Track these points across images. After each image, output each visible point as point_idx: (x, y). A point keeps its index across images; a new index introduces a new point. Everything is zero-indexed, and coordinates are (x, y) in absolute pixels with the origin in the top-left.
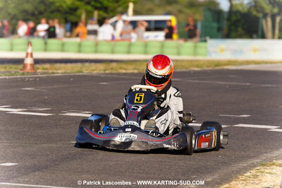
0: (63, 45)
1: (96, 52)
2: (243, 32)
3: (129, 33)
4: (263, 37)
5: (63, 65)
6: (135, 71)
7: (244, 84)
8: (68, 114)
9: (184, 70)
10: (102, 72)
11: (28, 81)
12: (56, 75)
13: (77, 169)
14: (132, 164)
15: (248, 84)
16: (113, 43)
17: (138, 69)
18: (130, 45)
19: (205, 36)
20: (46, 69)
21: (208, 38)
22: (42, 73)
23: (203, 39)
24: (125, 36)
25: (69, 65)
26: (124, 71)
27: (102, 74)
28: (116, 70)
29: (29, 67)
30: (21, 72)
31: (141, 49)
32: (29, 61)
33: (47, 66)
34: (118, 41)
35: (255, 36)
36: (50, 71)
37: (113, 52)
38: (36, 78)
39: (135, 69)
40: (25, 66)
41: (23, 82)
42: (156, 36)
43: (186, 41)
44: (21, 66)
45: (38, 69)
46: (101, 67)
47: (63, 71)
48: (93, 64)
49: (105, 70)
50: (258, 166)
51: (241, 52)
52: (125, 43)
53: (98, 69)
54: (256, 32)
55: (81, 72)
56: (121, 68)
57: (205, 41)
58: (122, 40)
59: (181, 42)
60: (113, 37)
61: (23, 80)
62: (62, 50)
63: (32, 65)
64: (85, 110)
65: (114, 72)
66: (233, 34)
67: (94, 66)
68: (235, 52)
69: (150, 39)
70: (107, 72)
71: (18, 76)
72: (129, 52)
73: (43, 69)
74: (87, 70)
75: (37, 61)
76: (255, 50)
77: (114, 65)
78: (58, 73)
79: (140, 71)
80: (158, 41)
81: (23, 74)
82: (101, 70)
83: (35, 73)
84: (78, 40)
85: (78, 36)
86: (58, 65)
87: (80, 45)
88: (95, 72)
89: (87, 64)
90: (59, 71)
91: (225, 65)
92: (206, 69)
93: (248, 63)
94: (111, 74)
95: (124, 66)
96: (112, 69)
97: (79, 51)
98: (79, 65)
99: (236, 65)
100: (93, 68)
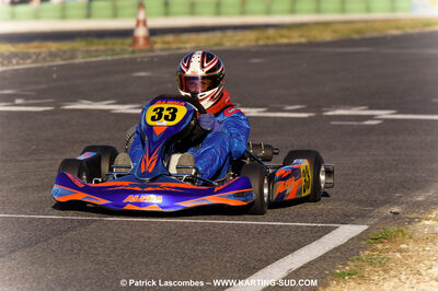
0: (192, 5)
1: (243, 13)
5: (193, 36)
6: (303, 40)
9: (376, 34)
10: (253, 43)
11: (142, 62)
12: (182, 51)
17: (307, 37)
20: (168, 43)
22: (161, 50)
26: (285, 41)
27: (253, 47)
28: (274, 39)
29: (141, 42)
30: (130, 49)
31: (311, 6)
32: (141, 32)
33: (170, 38)
36: (174, 46)
37: (268, 12)
38: (152, 57)
39: (301, 36)
40: (135, 40)
41: (134, 64)
44: (129, 41)
45: (155, 43)
46: (250, 36)
47: (192, 45)
48: (239, 32)
53: (246, 40)
55: (221, 45)
56: (282, 36)
61: (133, 61)
62: (192, 13)
63: (147, 39)
65: (270, 42)
67: (239, 35)
70: (261, 43)
71: (126, 56)
72: (292, 11)
73: (164, 43)
74: (230, 41)
75: (154, 32)
77: (271, 32)
78: (185, 48)
79: (310, 39)
81: (133, 52)
82: (250, 41)
83: (152, 50)
86: (185, 37)
87: (218, 5)
88: (242, 45)
89: (230, 33)
90: (188, 46)
92: (409, 31)
94: (266, 46)
95: (285, 32)
96: (268, 38)
98: (218, 35)
100: (239, 38)
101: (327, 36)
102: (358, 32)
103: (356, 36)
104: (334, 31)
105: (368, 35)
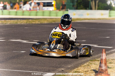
0: (9, 12)
1: (23, 15)
2: (83, 7)
3: (36, 7)
4: (91, 9)
5: (9, 20)
6: (39, 23)
7: (83, 28)
8: (12, 40)
10: (26, 23)
13: (16, 62)
14: (38, 60)
15: (85, 28)
16: (30, 11)
17: (40, 22)
18: (37, 12)
19: (68, 8)
21: (69, 9)
22: (1, 24)
23: (67, 10)
24: (35, 9)
25: (12, 21)
26: (34, 23)
27: (26, 24)
28: (31, 22)
31: (41, 14)
33: (3, 21)
34: (32, 10)
35: (88, 8)
36: (4, 23)
37: (30, 15)
39: (39, 22)
42: (47, 9)
43: (60, 10)
46: (25, 21)
47: (9, 23)
48: (22, 20)
49: (27, 22)
50: (89, 61)
51: (82, 15)
52: (35, 12)
53: (24, 22)
54: (88, 7)
55: (17, 23)
56: (33, 22)
57: (68, 11)
58: (33, 10)
59: (58, 11)
60: (30, 9)
62: (9, 15)
64: (18, 39)
65: (30, 23)
66: (79, 8)
67: (22, 21)
68: (80, 15)
69: (45, 10)
70: (27, 23)
72: (36, 15)
74: (19, 22)
76: (88, 14)
77: (30, 20)
78: (7, 24)
79: (41, 23)
80: (48, 11)
82: (25, 22)
84: (15, 10)
85: (15, 9)
86: (7, 21)
87: (16, 12)
88: (23, 23)
89: (19, 20)
90: (8, 23)
91: (76, 20)
93: (85, 19)
94: (29, 24)
95: (34, 21)
96: (29, 22)
97: (16, 15)
99: (80, 20)
100: (22, 22)
101: (46, 22)
102: (54, 21)
103: (53, 22)
104: (48, 21)
105: (56, 22)
